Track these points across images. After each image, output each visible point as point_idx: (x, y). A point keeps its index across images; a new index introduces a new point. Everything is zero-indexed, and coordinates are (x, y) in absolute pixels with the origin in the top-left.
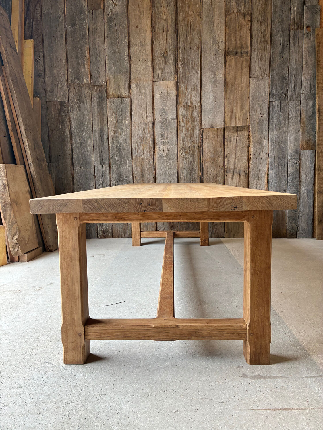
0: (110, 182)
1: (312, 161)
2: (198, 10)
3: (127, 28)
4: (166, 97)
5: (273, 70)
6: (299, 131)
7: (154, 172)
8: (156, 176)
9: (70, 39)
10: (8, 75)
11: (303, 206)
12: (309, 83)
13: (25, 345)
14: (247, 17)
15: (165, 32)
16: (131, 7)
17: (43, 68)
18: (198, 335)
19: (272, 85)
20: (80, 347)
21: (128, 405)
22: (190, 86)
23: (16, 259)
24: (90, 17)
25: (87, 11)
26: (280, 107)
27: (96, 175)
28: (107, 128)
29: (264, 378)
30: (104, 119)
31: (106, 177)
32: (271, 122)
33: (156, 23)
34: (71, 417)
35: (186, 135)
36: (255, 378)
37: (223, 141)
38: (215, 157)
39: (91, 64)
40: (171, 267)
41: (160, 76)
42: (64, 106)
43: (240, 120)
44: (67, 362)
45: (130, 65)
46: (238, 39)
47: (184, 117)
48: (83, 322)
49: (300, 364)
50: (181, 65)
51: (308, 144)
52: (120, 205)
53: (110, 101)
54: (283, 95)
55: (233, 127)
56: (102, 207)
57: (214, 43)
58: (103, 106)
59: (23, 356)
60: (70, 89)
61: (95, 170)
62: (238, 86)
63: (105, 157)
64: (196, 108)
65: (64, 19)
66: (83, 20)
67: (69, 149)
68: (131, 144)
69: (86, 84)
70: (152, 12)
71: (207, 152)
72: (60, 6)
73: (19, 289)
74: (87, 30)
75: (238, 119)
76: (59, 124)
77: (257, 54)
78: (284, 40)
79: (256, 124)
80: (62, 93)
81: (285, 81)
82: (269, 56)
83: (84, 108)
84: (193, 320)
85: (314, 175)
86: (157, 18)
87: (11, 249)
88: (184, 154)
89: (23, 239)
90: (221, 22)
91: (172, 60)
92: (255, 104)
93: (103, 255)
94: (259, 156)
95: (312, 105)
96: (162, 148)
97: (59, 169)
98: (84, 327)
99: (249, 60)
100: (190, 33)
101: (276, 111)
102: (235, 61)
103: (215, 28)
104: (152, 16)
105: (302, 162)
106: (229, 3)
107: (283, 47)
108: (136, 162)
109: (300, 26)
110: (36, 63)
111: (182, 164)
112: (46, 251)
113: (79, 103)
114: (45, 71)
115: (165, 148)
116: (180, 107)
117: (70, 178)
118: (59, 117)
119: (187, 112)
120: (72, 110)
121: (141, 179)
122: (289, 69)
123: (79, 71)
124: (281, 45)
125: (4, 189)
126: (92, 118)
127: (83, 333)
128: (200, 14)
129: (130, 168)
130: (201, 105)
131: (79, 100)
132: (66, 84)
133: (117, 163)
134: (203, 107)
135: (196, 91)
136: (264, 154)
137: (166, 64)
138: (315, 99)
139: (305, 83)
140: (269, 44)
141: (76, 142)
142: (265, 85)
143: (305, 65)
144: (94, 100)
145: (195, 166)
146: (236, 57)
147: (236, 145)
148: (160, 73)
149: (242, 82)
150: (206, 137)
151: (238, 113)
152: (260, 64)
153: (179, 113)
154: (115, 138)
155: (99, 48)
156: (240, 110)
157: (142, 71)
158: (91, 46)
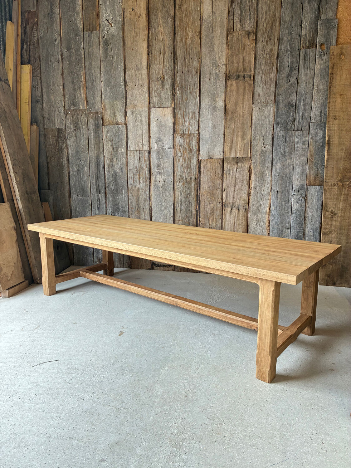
0: (106, 211)
1: (319, 198)
2: (198, 29)
3: (123, 51)
4: (163, 124)
5: (278, 95)
6: (306, 164)
7: (150, 203)
8: (152, 207)
9: (66, 63)
12: (319, 111)
15: (162, 55)
16: (126, 28)
17: (41, 94)
19: (277, 113)
22: (187, 113)
24: (86, 39)
25: (82, 34)
26: (285, 138)
27: (92, 204)
28: (103, 156)
30: (100, 147)
31: (103, 206)
32: (275, 153)
33: (152, 44)
35: (183, 166)
37: (222, 173)
38: (213, 190)
39: (87, 89)
41: (156, 102)
42: (62, 133)
43: (240, 151)
45: (126, 91)
46: (241, 60)
47: (181, 147)
50: (178, 90)
51: (315, 179)
53: (106, 128)
55: (233, 158)
57: (214, 65)
58: (99, 134)
60: (66, 116)
61: (92, 199)
62: (239, 113)
63: (102, 186)
64: (194, 137)
65: (60, 42)
66: (79, 43)
68: (126, 173)
69: (82, 110)
70: (149, 33)
71: (204, 184)
72: (56, 28)
74: (83, 54)
75: (238, 149)
76: (56, 151)
77: (261, 78)
78: (292, 62)
79: (258, 155)
80: (59, 120)
81: (292, 108)
82: (275, 80)
83: (81, 135)
85: (321, 214)
86: (154, 39)
88: (180, 185)
89: (4, 276)
90: (222, 42)
91: (170, 84)
92: (258, 133)
94: (260, 191)
95: (323, 135)
96: (158, 179)
97: (57, 197)
99: (253, 84)
100: (188, 55)
101: (281, 141)
102: (237, 86)
103: (215, 49)
104: (149, 37)
105: (309, 198)
106: (231, 20)
107: (291, 70)
108: (132, 192)
109: (312, 44)
110: (34, 89)
113: (76, 130)
114: (43, 97)
115: (161, 178)
116: (177, 136)
117: (68, 206)
118: (56, 143)
119: (184, 141)
120: (69, 137)
121: (137, 209)
122: (297, 94)
123: (76, 97)
124: (288, 67)
126: (88, 145)
128: (200, 34)
129: (126, 198)
130: (199, 133)
131: (76, 127)
132: (63, 110)
133: (113, 192)
134: (201, 136)
135: (194, 119)
136: (266, 189)
137: (162, 89)
138: (325, 129)
139: (315, 111)
140: (275, 67)
141: (73, 170)
142: (270, 112)
143: (315, 90)
144: (90, 127)
145: (191, 199)
146: (238, 81)
147: (236, 177)
148: (156, 99)
149: (244, 109)
150: (204, 168)
151: (239, 142)
152: (265, 89)
153: (176, 142)
154: (111, 167)
155: (94, 72)
156: (241, 140)
157: (138, 97)
158: (87, 70)
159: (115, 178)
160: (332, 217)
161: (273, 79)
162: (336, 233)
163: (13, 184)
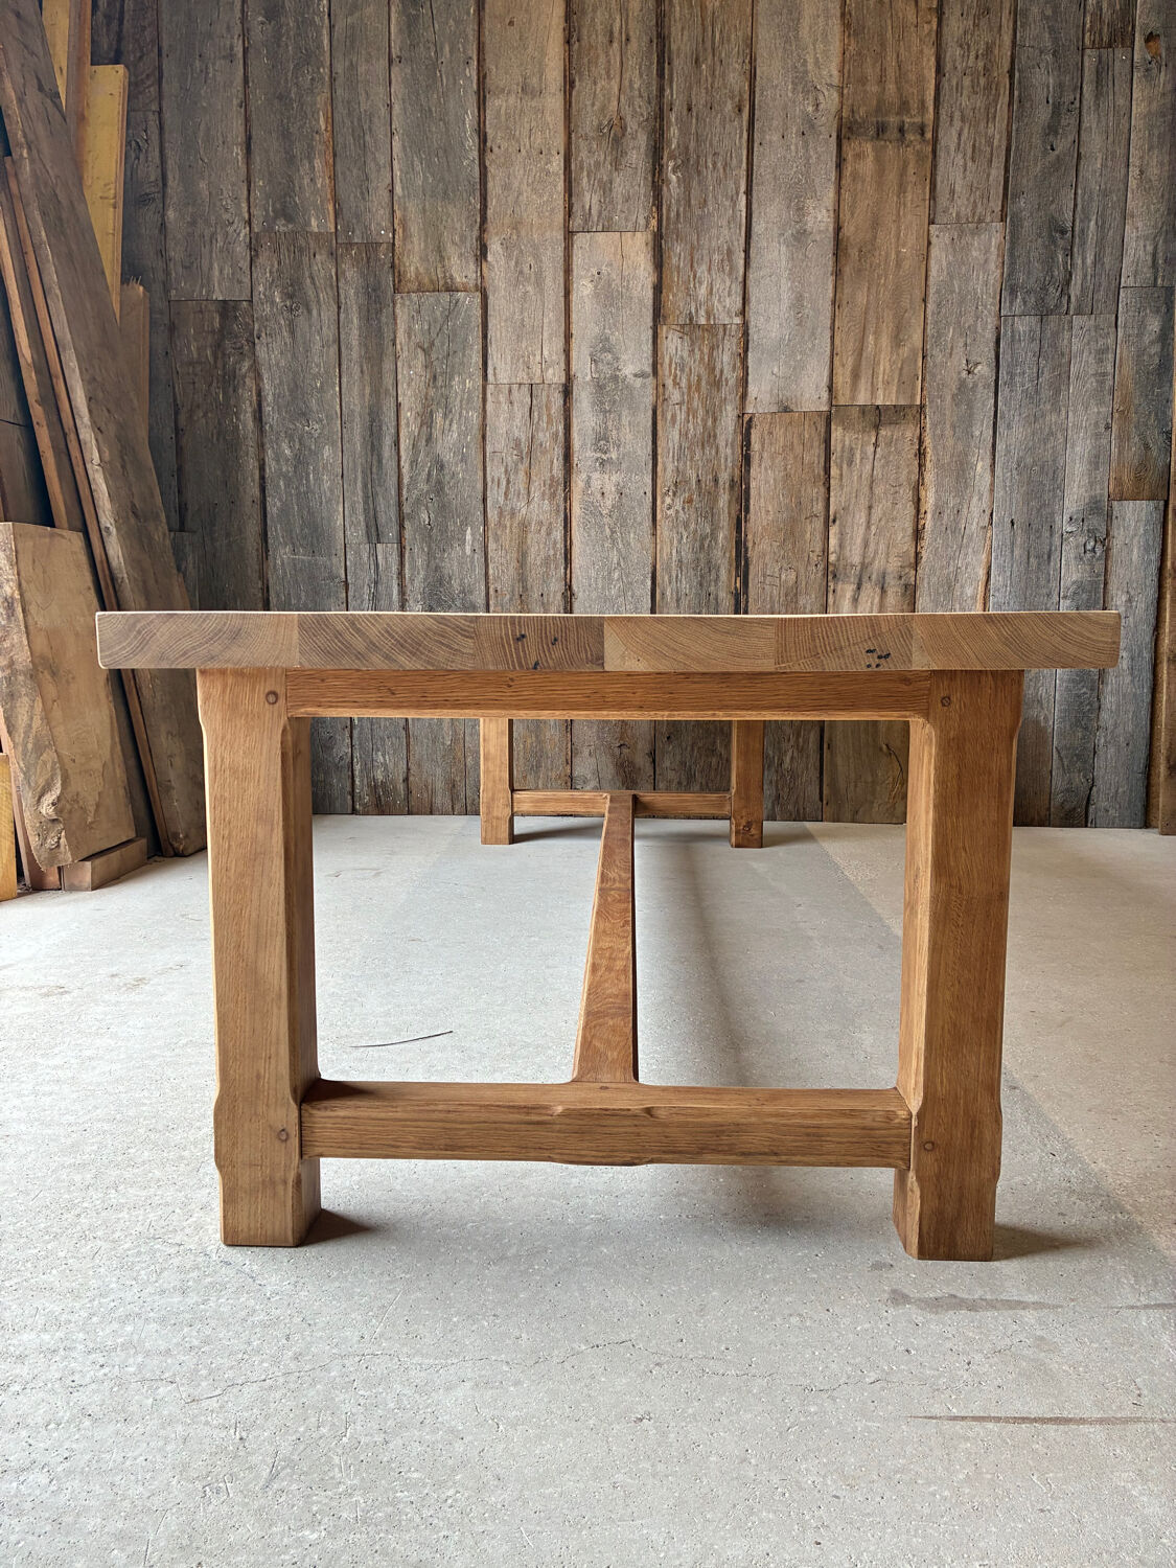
0: (403, 606)
1: (1151, 543)
3: (476, 28)
4: (617, 290)
5: (1016, 196)
6: (1108, 427)
7: (566, 574)
8: (575, 587)
9: (260, 65)
10: (26, 190)
11: (1113, 707)
12: (1150, 248)
13: (77, 1178)
15: (616, 45)
17: (159, 170)
18: (726, 1148)
19: (1012, 255)
20: (285, 1182)
21: (460, 1392)
22: (705, 252)
23: (53, 878)
26: (1038, 338)
27: (349, 581)
28: (393, 405)
29: (973, 1306)
30: (384, 371)
31: (388, 587)
32: (1004, 392)
33: (584, 9)
34: (244, 1435)
35: (687, 438)
36: (936, 1305)
37: (825, 463)
38: (794, 521)
39: (338, 159)
40: (626, 910)
41: (594, 212)
42: (236, 317)
43: (887, 383)
44: (233, 1239)
45: (485, 168)
46: (891, 73)
47: (682, 370)
48: (294, 1091)
49: (1106, 1260)
50: (674, 172)
51: (1138, 479)
52: (441, 639)
53: (407, 303)
54: (1054, 293)
55: (863, 409)
56: (373, 646)
57: (800, 88)
58: (379, 322)
59: (70, 1216)
60: (257, 255)
61: (348, 563)
62: (883, 253)
63: (387, 515)
64: (727, 337)
67: (253, 481)
68: (480, 466)
69: (318, 236)
71: (762, 500)
73: (62, 982)
74: (325, 32)
75: (880, 379)
76: (214, 385)
77: (960, 135)
78: (1061, 85)
79: (949, 398)
80: (227, 270)
81: (1062, 238)
82: (1004, 143)
83: (310, 326)
84: (708, 1093)
85: (1157, 596)
87: (34, 841)
88: (678, 505)
89: (76, 806)
90: (827, 10)
91: (643, 150)
92: (948, 325)
93: (374, 872)
94: (956, 521)
95: (1161, 330)
96: (596, 484)
97: (214, 555)
98: (300, 1110)
99: (930, 156)
100: (710, 50)
101: (1026, 351)
102: (878, 160)
103: (804, 32)
105: (1117, 544)
107: (1056, 113)
108: (499, 533)
109: (1121, 33)
110: (133, 156)
111: (672, 544)
112: (163, 856)
113: (291, 310)
114: (165, 185)
115: (608, 482)
116: (667, 332)
117: (255, 589)
118: (216, 359)
119: (693, 350)
120: (263, 335)
121: (517, 596)
122: (1075, 194)
123: (294, 185)
124: (1048, 102)
125: (9, 618)
126: (340, 365)
127: (294, 1131)
129: (479, 557)
130: (745, 325)
131: (291, 297)
132: (242, 235)
133: (430, 537)
134: (752, 331)
135: (727, 271)
136: (976, 515)
137: (616, 165)
138: (1171, 308)
139: (1136, 250)
140: (1004, 99)
141: (278, 457)
142: (987, 251)
143: (1135, 182)
144: (346, 298)
145: (717, 554)
146: (882, 143)
147: (872, 476)
148: (593, 201)
149: (901, 241)
150: (763, 447)
151: (883, 356)
152: (971, 172)
153: (663, 353)
154: (424, 443)
155: (367, 99)
156: (892, 347)
157: (527, 191)
158: (339, 91)
161: (1000, 141)
163: (90, 472)
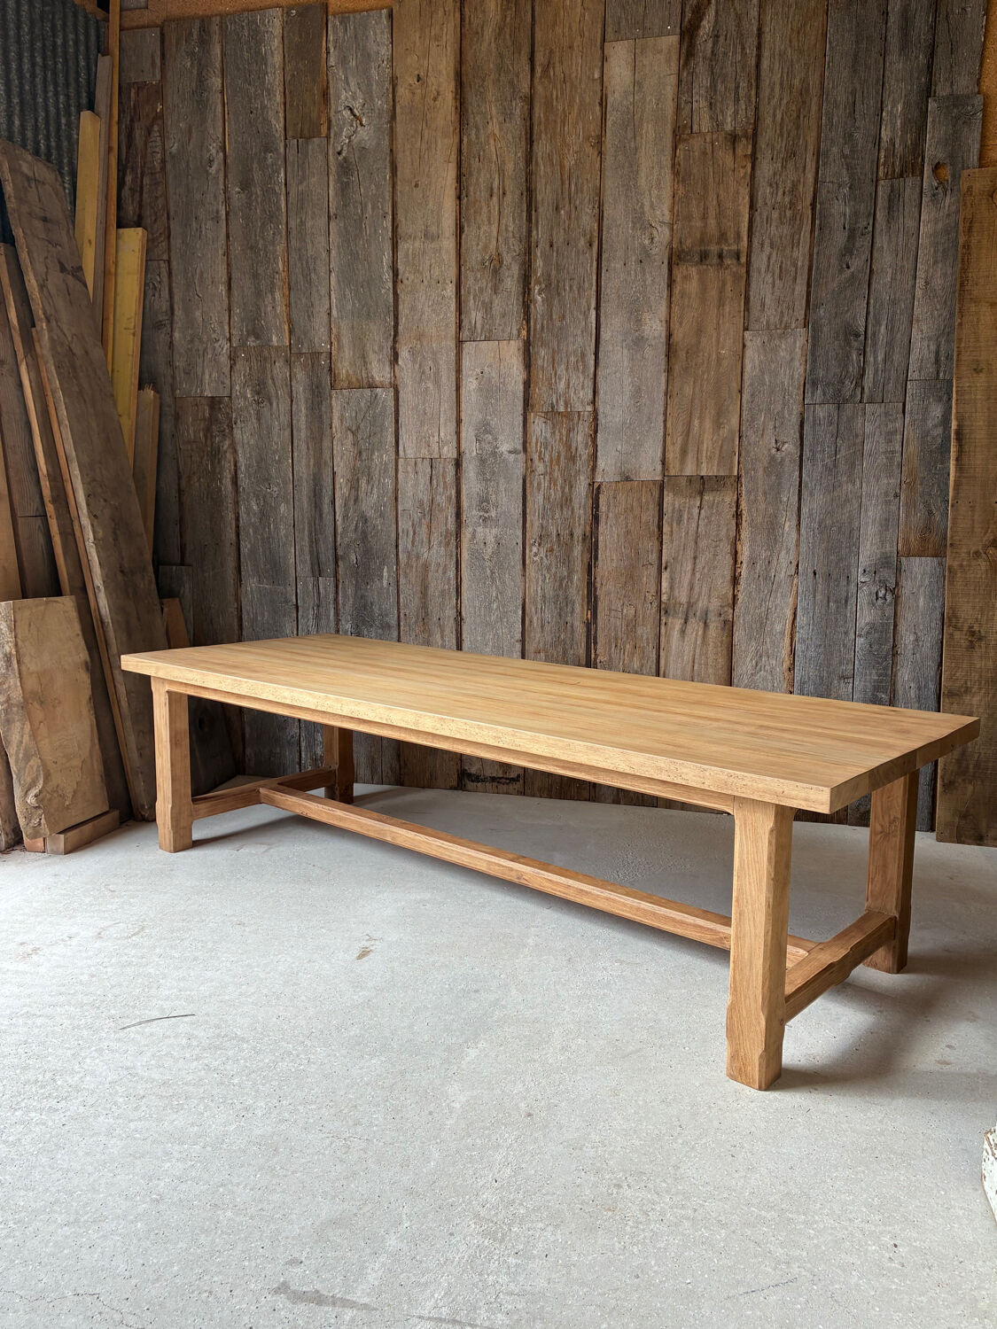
0: (337, 624)
1: (935, 593)
2: (594, 130)
3: (391, 189)
4: (496, 386)
5: (817, 306)
6: (896, 496)
7: (457, 604)
8: (463, 613)
9: (238, 223)
12: (933, 348)
14: (741, 146)
15: (495, 199)
16: (399, 129)
17: (168, 304)
19: (813, 355)
22: (564, 355)
23: (39, 844)
24: (291, 158)
25: (282, 145)
26: (836, 422)
27: (299, 604)
28: (330, 474)
30: (324, 448)
31: (327, 610)
32: (807, 465)
33: (470, 171)
35: (549, 502)
37: (659, 521)
38: (633, 567)
39: (292, 292)
41: (479, 326)
42: (220, 408)
43: (710, 459)
45: (397, 295)
46: (712, 212)
47: (546, 448)
50: (540, 294)
51: (924, 540)
53: (340, 397)
54: (849, 386)
55: (690, 479)
57: (638, 226)
58: (320, 410)
60: (235, 364)
61: (298, 591)
62: (706, 354)
63: (326, 555)
64: (581, 422)
65: (223, 169)
66: (272, 169)
67: (231, 528)
68: (394, 521)
69: (277, 349)
70: (461, 141)
71: (608, 551)
72: (211, 131)
74: (282, 198)
75: (704, 455)
76: (205, 458)
77: (769, 259)
78: (856, 214)
79: (761, 472)
80: (215, 375)
81: (855, 341)
82: (807, 263)
83: (272, 415)
85: (941, 636)
86: (474, 157)
87: (22, 821)
88: (542, 554)
89: (56, 795)
90: (660, 162)
91: (516, 277)
92: (761, 411)
94: (767, 570)
96: (480, 536)
97: (204, 583)
99: (745, 275)
100: (567, 199)
101: (825, 433)
102: (702, 281)
103: (642, 181)
104: (460, 151)
105: (905, 591)
106: (686, 102)
107: (852, 236)
108: (408, 571)
109: (912, 165)
110: (150, 293)
112: (132, 821)
113: (258, 403)
114: (173, 314)
115: (489, 534)
116: (535, 418)
117: (233, 608)
118: (206, 439)
119: (554, 432)
120: (239, 421)
121: (420, 620)
122: (868, 303)
123: (261, 312)
124: (844, 228)
125: (7, 669)
126: (292, 443)
128: (600, 141)
129: (392, 589)
130: (595, 412)
131: (258, 393)
132: (225, 349)
133: (357, 573)
134: (601, 417)
135: (581, 371)
136: (784, 565)
137: (495, 290)
138: (950, 399)
139: (921, 348)
140: (807, 227)
141: (248, 512)
142: (792, 352)
143: (921, 292)
144: (297, 394)
145: (573, 591)
146: (705, 267)
147: (697, 533)
148: (478, 318)
149: (721, 345)
150: (609, 509)
151: (706, 436)
152: (779, 288)
153: (530, 434)
154: (353, 502)
155: (313, 247)
156: (713, 429)
157: (428, 310)
158: (293, 242)
159: (364, 532)
160: (971, 646)
161: (803, 263)
162: (983, 691)
163: (87, 548)
